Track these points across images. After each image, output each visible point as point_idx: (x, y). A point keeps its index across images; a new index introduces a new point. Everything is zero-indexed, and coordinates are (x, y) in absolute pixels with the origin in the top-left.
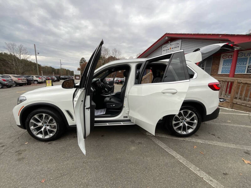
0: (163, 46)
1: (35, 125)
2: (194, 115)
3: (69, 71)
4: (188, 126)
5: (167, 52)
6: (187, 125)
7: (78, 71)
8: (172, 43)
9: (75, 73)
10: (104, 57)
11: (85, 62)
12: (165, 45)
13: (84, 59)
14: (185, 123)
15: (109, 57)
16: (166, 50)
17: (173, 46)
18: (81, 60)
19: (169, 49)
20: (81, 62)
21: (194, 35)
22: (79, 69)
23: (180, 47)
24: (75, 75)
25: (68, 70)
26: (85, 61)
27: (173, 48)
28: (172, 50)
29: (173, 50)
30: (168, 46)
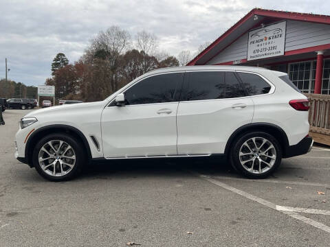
0: (251, 33)
1: (45, 155)
2: (272, 146)
3: (24, 86)
4: (262, 162)
5: (258, 45)
6: (260, 160)
7: (49, 87)
8: (268, 28)
9: (40, 93)
10: (115, 53)
11: (65, 64)
12: (254, 32)
13: (64, 55)
14: (258, 157)
15: (128, 53)
16: (257, 42)
17: (270, 34)
18: (55, 60)
19: (262, 40)
20: (55, 65)
21: (305, 15)
22: (49, 83)
23: (284, 35)
24: (40, 97)
25: (20, 83)
26: (65, 62)
27: (270, 38)
28: (268, 41)
29: (271, 41)
30: (260, 34)
